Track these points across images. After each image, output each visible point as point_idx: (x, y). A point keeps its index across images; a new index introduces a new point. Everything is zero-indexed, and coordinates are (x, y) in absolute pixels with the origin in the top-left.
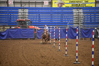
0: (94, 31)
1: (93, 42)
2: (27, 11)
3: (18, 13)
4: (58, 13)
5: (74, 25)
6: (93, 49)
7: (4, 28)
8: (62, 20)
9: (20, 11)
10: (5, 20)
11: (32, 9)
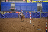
0: (47, 14)
1: (47, 19)
2: (15, 4)
3: (10, 5)
4: (30, 5)
5: (38, 11)
6: (47, 23)
7: (4, 13)
8: (32, 9)
9: (11, 4)
10: (4, 9)
11: (17, 3)
